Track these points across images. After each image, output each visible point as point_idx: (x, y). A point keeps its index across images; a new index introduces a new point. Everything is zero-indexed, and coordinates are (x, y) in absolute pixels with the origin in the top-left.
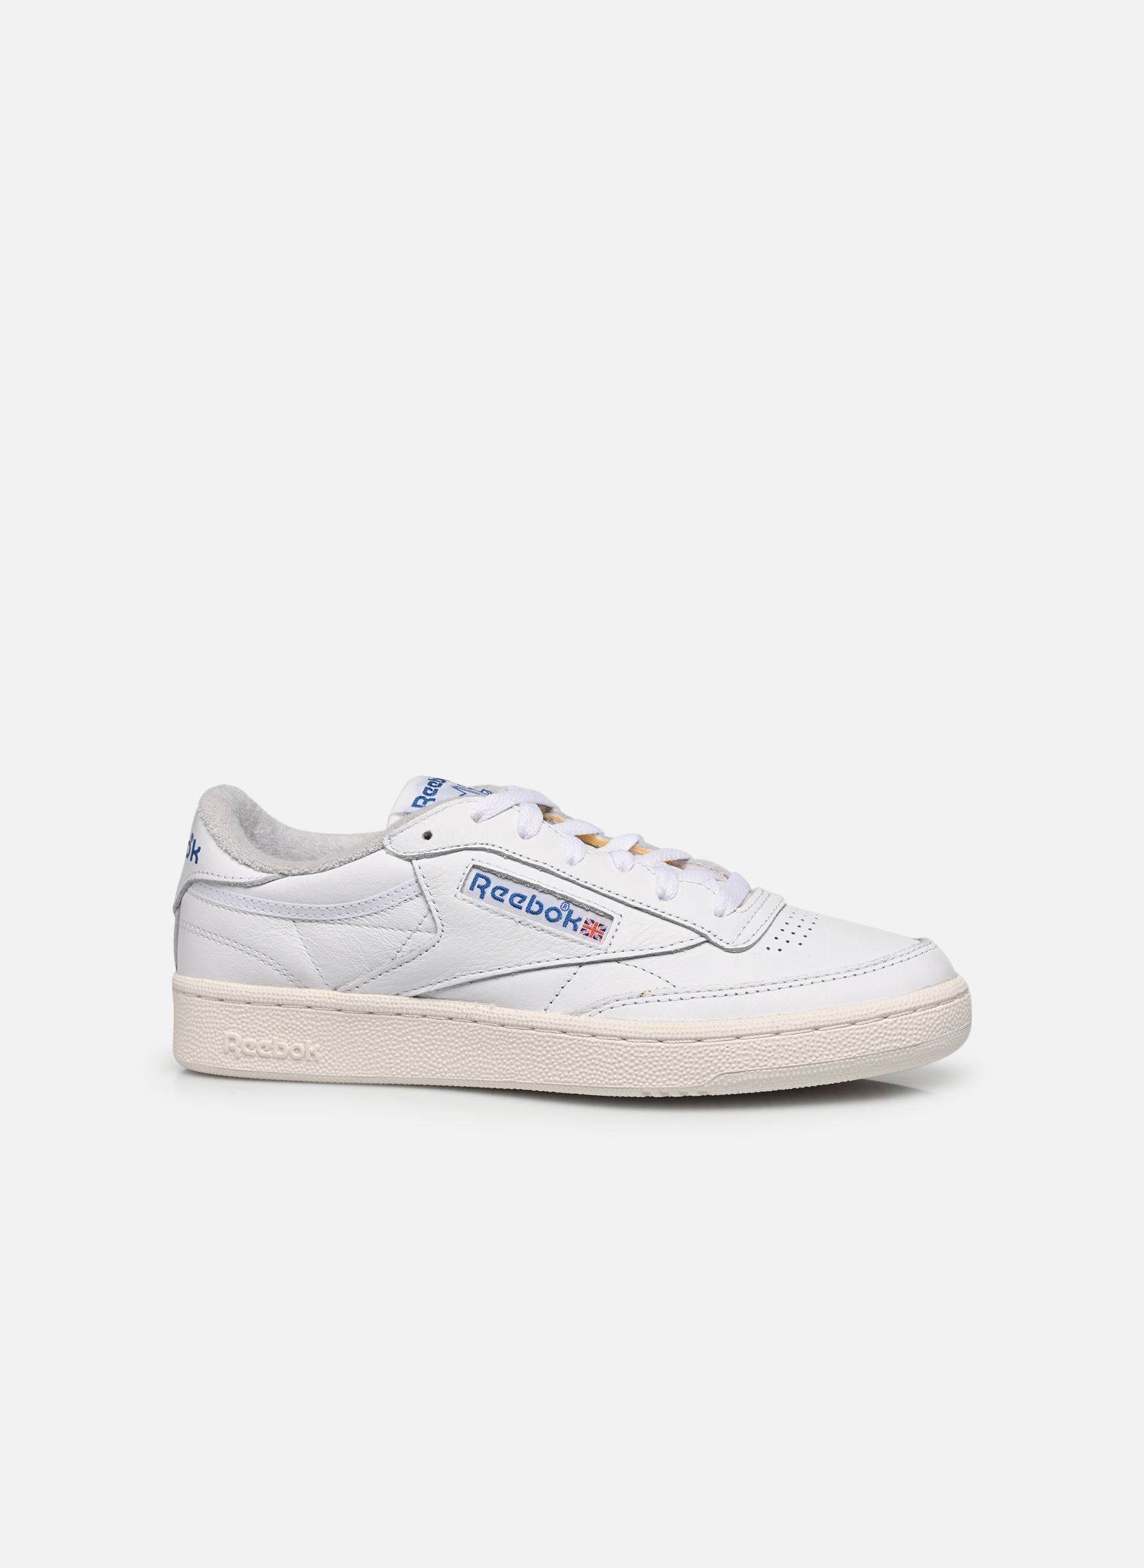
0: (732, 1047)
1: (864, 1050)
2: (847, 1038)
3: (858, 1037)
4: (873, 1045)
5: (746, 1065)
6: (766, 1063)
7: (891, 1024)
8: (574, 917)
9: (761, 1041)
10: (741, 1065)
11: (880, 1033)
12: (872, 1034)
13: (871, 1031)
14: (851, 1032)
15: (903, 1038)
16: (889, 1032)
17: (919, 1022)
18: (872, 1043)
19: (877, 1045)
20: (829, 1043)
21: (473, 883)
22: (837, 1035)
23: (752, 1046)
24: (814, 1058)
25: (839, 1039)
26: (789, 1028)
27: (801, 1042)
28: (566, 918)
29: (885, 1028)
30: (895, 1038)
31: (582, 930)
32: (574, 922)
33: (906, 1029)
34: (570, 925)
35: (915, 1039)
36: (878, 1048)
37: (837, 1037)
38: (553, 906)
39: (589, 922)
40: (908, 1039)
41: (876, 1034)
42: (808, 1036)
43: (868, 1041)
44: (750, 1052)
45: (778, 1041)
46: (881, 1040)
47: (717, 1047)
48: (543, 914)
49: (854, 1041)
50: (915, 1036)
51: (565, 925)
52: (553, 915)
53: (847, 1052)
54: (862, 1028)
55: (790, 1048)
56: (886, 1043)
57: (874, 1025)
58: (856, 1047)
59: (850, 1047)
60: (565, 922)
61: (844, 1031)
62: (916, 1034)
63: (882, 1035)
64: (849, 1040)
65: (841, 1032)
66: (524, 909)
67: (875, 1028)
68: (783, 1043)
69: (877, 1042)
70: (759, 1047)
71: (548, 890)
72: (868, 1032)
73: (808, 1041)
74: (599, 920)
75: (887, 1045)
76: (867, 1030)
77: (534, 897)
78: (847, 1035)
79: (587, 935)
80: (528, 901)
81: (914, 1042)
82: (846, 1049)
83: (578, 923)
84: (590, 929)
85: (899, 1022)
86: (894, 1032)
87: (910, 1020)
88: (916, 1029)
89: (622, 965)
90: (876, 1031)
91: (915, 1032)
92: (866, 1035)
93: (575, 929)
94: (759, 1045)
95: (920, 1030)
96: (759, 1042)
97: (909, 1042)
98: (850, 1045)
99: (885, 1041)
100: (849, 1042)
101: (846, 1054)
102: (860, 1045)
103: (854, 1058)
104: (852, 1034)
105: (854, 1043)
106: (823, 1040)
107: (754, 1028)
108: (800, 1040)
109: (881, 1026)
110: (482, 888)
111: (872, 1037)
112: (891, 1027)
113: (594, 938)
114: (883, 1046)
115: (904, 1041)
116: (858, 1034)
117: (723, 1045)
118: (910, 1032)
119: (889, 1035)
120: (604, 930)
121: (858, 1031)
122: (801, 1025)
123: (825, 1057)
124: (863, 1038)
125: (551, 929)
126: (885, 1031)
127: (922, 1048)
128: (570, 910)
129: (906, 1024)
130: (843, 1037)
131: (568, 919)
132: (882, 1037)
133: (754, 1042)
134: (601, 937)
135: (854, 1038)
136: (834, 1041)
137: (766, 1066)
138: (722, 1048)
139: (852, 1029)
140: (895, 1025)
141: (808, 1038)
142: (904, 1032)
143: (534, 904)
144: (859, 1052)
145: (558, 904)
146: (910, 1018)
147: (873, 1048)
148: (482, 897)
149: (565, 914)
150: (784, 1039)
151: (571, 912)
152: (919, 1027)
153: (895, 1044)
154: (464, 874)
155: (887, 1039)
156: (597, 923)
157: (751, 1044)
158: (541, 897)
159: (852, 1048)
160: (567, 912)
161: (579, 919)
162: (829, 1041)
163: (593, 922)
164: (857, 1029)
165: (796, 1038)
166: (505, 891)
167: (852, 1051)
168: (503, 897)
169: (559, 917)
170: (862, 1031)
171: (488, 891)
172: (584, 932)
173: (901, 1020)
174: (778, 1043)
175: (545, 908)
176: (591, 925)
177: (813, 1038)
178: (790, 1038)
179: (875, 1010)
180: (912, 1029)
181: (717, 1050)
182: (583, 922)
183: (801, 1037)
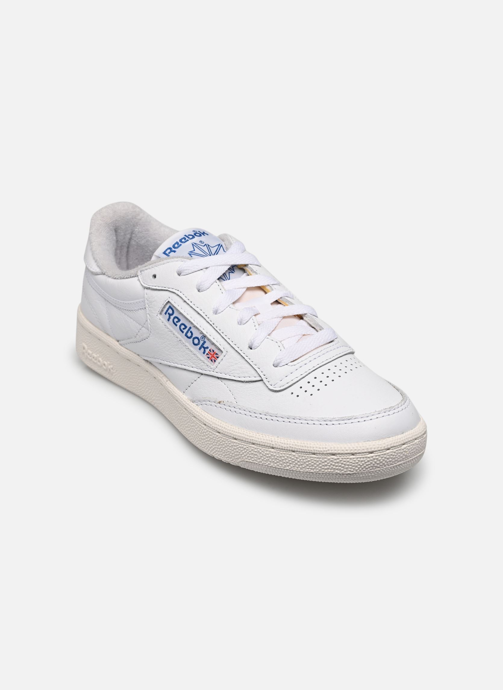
0: (250, 448)
1: (318, 470)
2: (309, 461)
3: (315, 462)
4: (323, 469)
5: (256, 460)
6: (265, 462)
7: (335, 459)
8: (205, 346)
9: (264, 450)
10: (253, 459)
11: (328, 463)
12: (323, 462)
13: (323, 461)
14: (312, 458)
15: (342, 469)
16: (333, 464)
17: (354, 462)
18: (323, 467)
19: (326, 469)
20: (299, 462)
21: (167, 310)
22: (303, 458)
23: (259, 451)
24: (290, 467)
25: (305, 461)
26: (279, 447)
27: (284, 457)
28: (201, 345)
29: (332, 461)
30: (337, 468)
31: (207, 354)
32: (205, 348)
33: (345, 464)
34: (202, 349)
35: (350, 471)
36: (326, 471)
37: (303, 460)
38: (197, 336)
39: (212, 350)
40: (345, 470)
41: (326, 463)
42: (288, 454)
43: (321, 466)
44: (258, 454)
45: (272, 452)
46: (328, 467)
47: (242, 446)
48: (192, 339)
49: (312, 464)
50: (350, 469)
51: (200, 349)
52: (196, 341)
53: (308, 469)
54: (318, 458)
55: (278, 458)
56: (331, 469)
57: (325, 458)
58: (313, 468)
59: (310, 466)
60: (200, 347)
61: (308, 457)
62: (350, 468)
63: (329, 464)
64: (310, 462)
65: (306, 457)
66: (184, 333)
67: (326, 460)
68: (275, 454)
69: (326, 467)
70: (262, 453)
71: (196, 327)
72: (321, 461)
73: (287, 457)
74: (216, 351)
75: (332, 470)
76: (321, 459)
77: (190, 328)
78: (309, 459)
79: (208, 358)
80: (187, 329)
81: (349, 472)
82: (308, 467)
83: (206, 350)
84: (211, 354)
85: (341, 459)
86: (337, 464)
87: (348, 460)
88: (351, 465)
89: (219, 381)
90: (326, 461)
91: (350, 467)
92: (320, 462)
93: (204, 353)
94: (263, 451)
95: (354, 466)
96: (263, 450)
97: (345, 472)
98: (310, 465)
99: (331, 468)
100: (310, 464)
101: (307, 470)
102: (316, 467)
103: (312, 473)
104: (312, 460)
105: (312, 465)
106: (295, 459)
107: (261, 442)
108: (284, 455)
109: (329, 459)
110: (170, 315)
111: (323, 464)
112: (335, 461)
113: (212, 360)
114: (329, 470)
115: (342, 470)
116: (315, 461)
117: (245, 446)
118: (347, 466)
119: (334, 465)
120: (218, 357)
121: (315, 459)
122: (285, 447)
123: (296, 468)
124: (318, 464)
125: (192, 349)
126: (331, 463)
127: (355, 476)
128: (204, 341)
129: (345, 461)
130: (307, 460)
131: (202, 346)
132: (329, 466)
133: (260, 449)
134: (215, 361)
135: (313, 462)
136: (302, 461)
137: (265, 464)
138: (245, 447)
139: (313, 457)
140: (338, 461)
141: (288, 455)
142: (343, 465)
143: (189, 332)
144: (315, 470)
145: (199, 336)
146: (348, 458)
147: (323, 470)
148: (169, 320)
149: (201, 342)
150: (275, 452)
151: (205, 342)
152: (353, 465)
153: (337, 471)
154: (163, 304)
155: (332, 467)
156: (215, 353)
157: (259, 450)
158: (193, 330)
159: (311, 467)
160: (203, 342)
161: (207, 348)
162: (299, 460)
163: (213, 351)
164: (315, 458)
165: (281, 454)
166: (179, 320)
167: (311, 469)
168: (177, 324)
169: (199, 344)
170: (318, 460)
171: (172, 317)
172: (208, 356)
173: (342, 458)
174: (272, 453)
175: (194, 336)
176: (212, 353)
177: (290, 456)
178: (278, 453)
179: (327, 450)
180: (348, 465)
181: (242, 447)
182: (208, 350)
183: (284, 454)
